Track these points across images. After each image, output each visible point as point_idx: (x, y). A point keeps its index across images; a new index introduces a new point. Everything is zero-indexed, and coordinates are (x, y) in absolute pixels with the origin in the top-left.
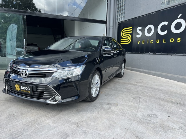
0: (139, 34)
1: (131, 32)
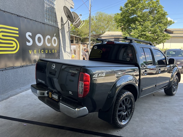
0: (29, 42)
1: (18, 36)
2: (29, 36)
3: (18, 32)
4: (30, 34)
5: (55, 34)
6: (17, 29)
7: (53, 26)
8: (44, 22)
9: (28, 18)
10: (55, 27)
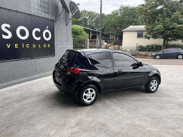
2: (6, 28)
4: (9, 26)
5: (47, 27)
7: (45, 18)
8: (29, 13)
9: (5, 7)
10: (48, 19)
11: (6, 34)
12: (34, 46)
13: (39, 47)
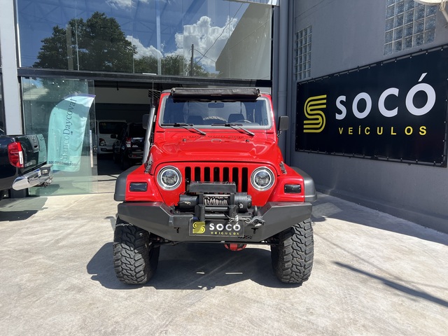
2: (342, 102)
3: (325, 101)
4: (343, 98)
5: (424, 75)
6: (325, 96)
11: (340, 112)
12: (380, 132)
13: (392, 134)
